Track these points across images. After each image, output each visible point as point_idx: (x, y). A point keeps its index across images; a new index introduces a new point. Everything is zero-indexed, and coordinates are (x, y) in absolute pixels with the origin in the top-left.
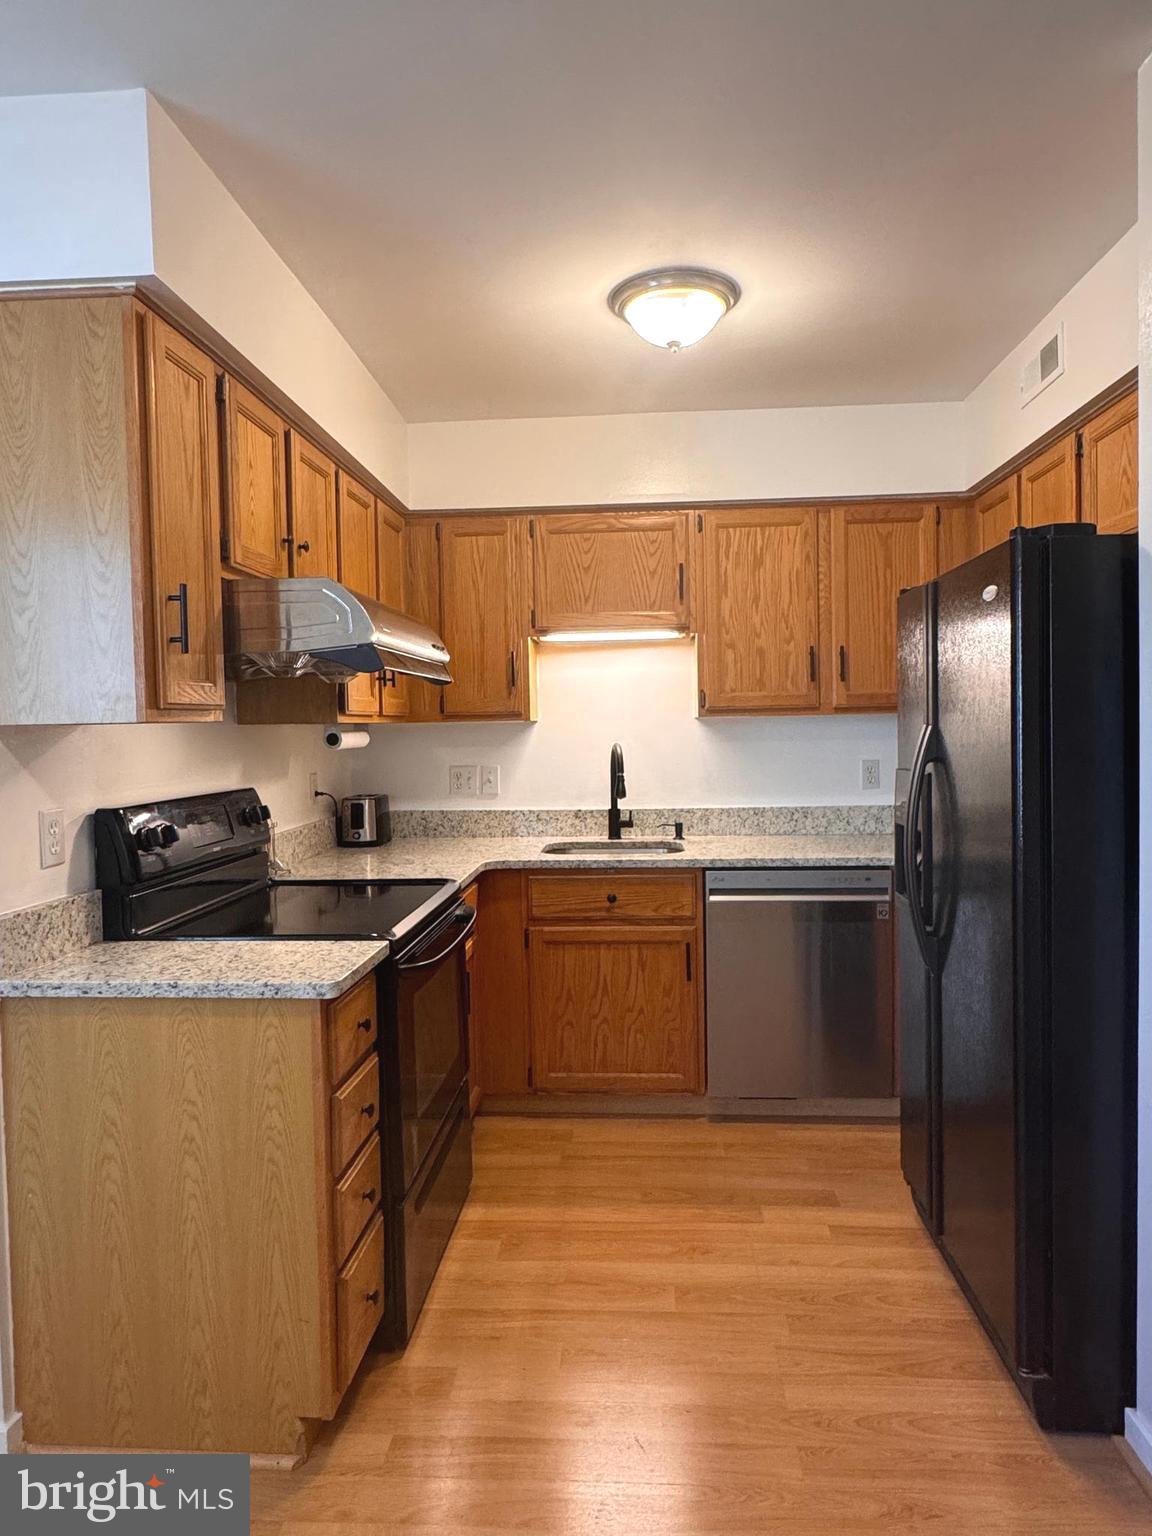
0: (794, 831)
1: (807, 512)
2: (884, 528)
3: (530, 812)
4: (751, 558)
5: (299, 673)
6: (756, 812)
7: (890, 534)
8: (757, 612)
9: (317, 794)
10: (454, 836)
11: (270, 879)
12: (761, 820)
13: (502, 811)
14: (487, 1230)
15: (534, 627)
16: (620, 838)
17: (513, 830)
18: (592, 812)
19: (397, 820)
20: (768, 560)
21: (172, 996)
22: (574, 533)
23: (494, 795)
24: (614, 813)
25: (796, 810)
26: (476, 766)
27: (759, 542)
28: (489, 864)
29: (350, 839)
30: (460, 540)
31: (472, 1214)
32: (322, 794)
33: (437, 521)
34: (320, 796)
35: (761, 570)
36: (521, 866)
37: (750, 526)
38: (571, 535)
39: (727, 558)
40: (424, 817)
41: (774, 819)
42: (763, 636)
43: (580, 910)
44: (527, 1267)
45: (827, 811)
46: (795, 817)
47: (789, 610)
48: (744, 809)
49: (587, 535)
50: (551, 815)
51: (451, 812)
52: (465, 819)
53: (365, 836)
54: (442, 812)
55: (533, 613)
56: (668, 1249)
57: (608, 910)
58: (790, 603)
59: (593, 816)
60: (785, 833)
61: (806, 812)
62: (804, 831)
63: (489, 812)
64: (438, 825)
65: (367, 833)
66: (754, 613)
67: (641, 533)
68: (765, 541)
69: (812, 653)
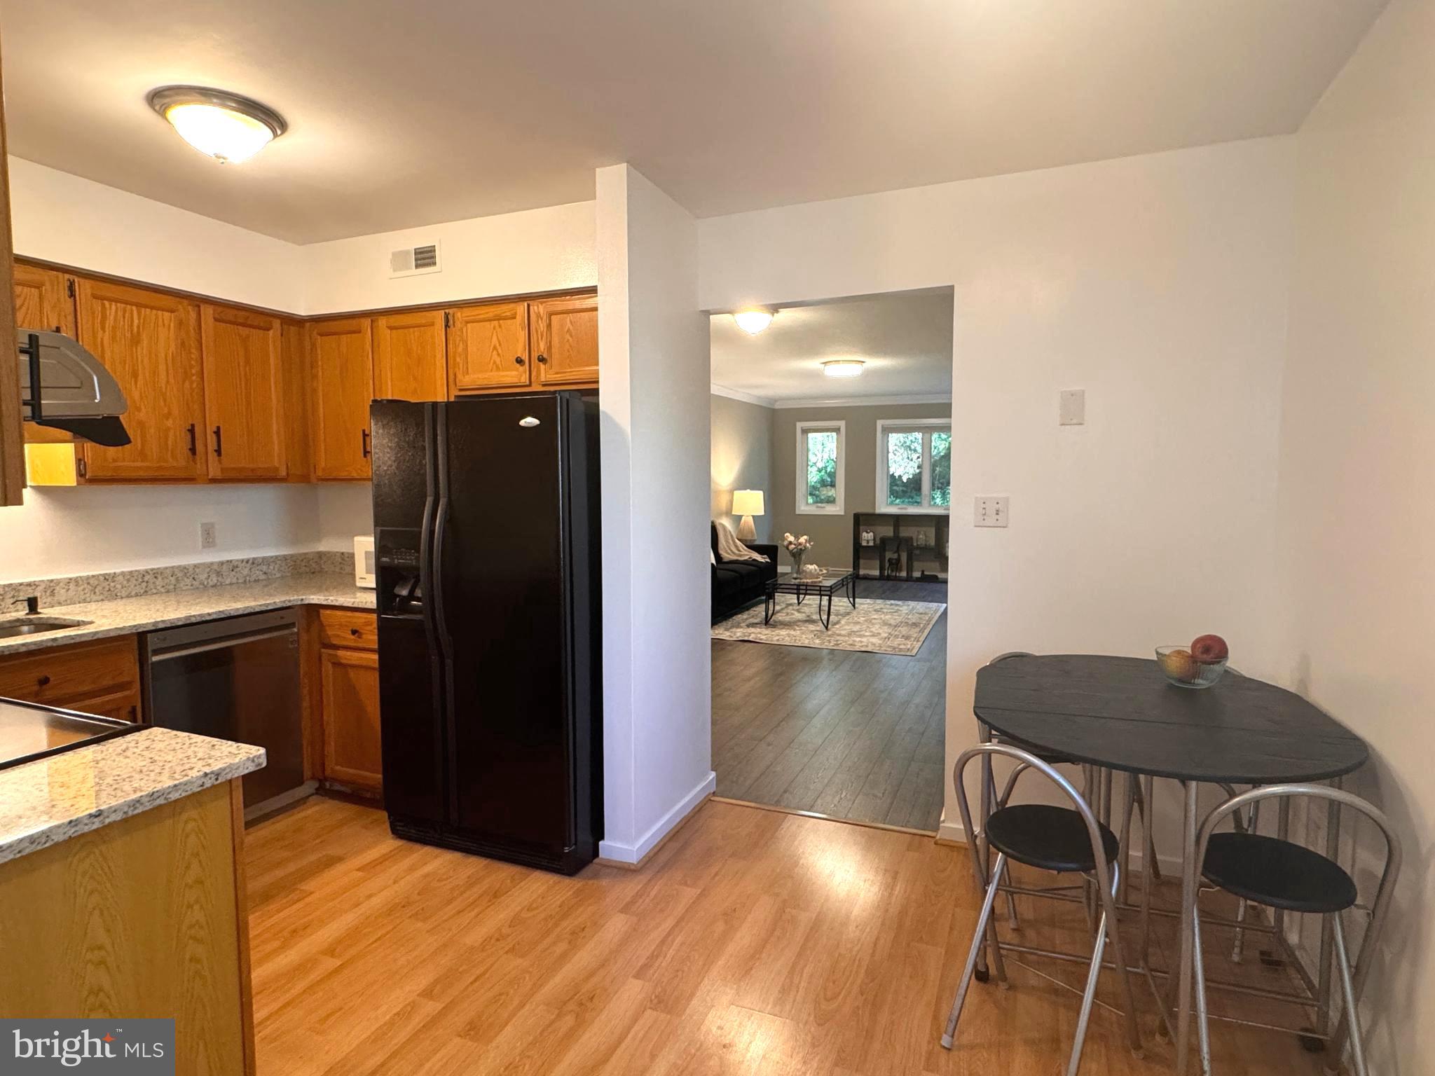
0: (146, 592)
1: (181, 303)
2: (244, 331)
4: (128, 335)
6: (106, 577)
7: (248, 337)
8: (136, 387)
12: (112, 584)
20: (144, 337)
21: (92, 827)
25: (147, 572)
27: (136, 321)
35: (139, 348)
37: (126, 303)
39: (103, 329)
41: (125, 582)
42: (143, 410)
45: (176, 570)
46: (146, 579)
47: (166, 388)
48: (93, 576)
56: (276, 944)
58: (168, 382)
60: (137, 595)
61: (156, 573)
62: (155, 591)
66: (133, 388)
68: (142, 321)
69: (192, 431)
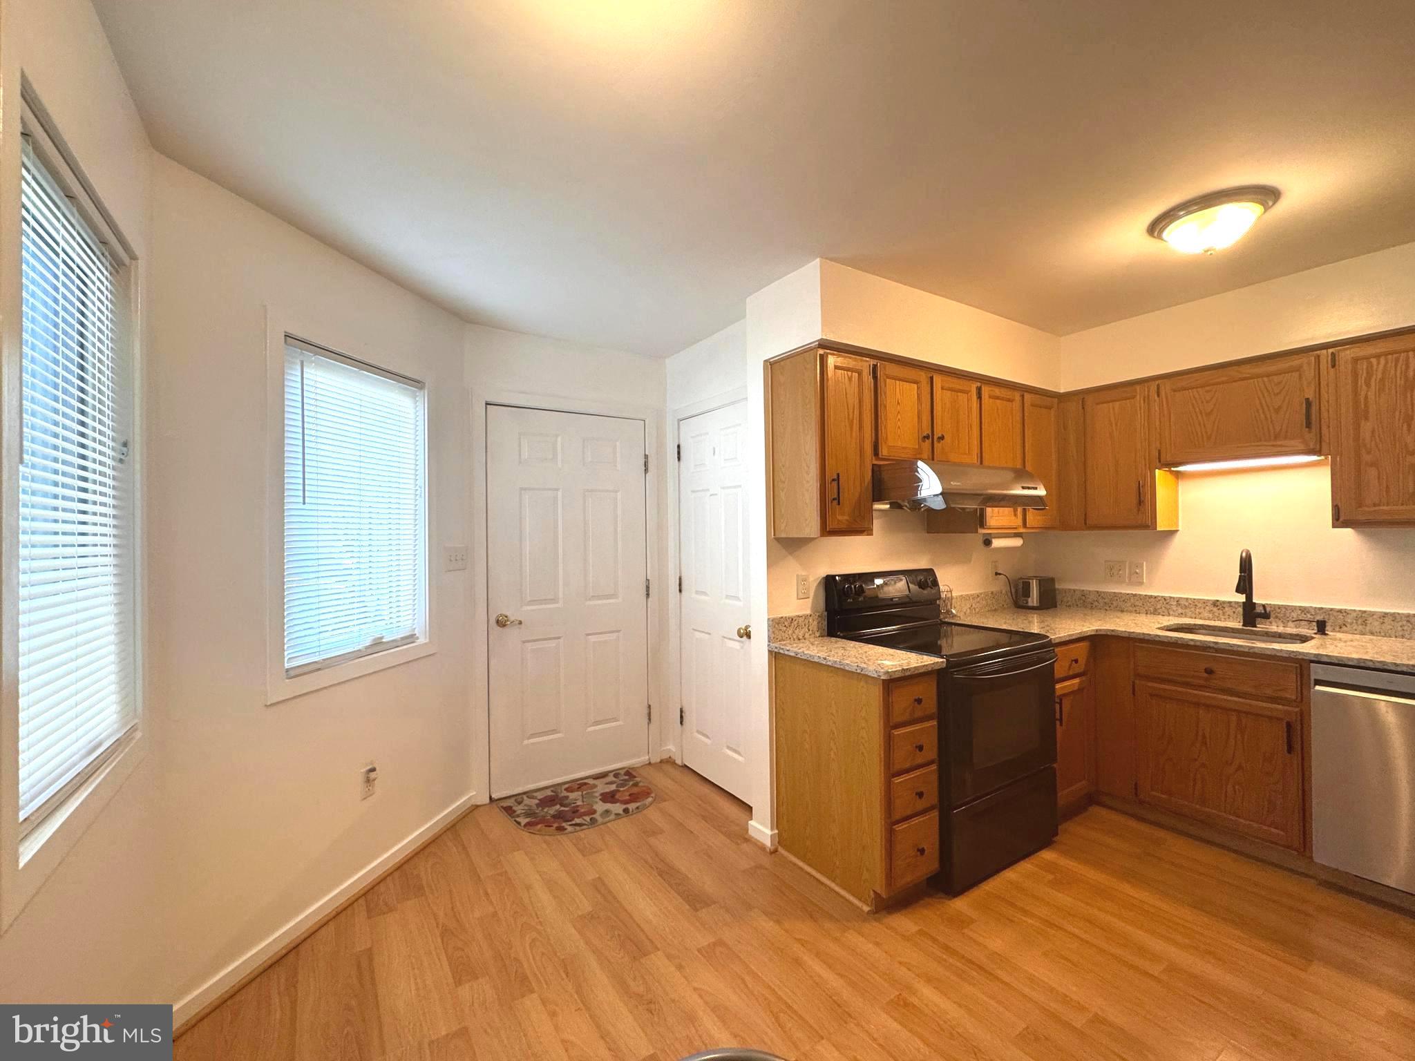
3: (1171, 598)
5: (922, 509)
9: (997, 574)
10: (1106, 610)
11: (940, 620)
13: (1146, 595)
14: (1051, 867)
15: (1160, 461)
16: (1256, 627)
17: (1155, 610)
18: (1230, 602)
19: (1064, 595)
21: (824, 663)
22: (1197, 388)
23: (1141, 583)
24: (1249, 606)
26: (1126, 561)
28: (1100, 630)
29: (1021, 603)
30: (1099, 407)
31: (1047, 855)
32: (1000, 574)
33: (1082, 396)
34: (998, 576)
36: (1127, 635)
38: (1195, 390)
39: (1368, 385)
40: (1084, 594)
43: (1181, 675)
44: (1063, 899)
49: (1208, 388)
50: (1190, 601)
51: (1103, 592)
52: (1115, 598)
53: (1033, 602)
54: (1098, 592)
55: (1159, 451)
57: (1206, 680)
59: (1231, 606)
63: (1135, 595)
64: (1094, 601)
65: (1034, 600)
67: (1265, 379)
